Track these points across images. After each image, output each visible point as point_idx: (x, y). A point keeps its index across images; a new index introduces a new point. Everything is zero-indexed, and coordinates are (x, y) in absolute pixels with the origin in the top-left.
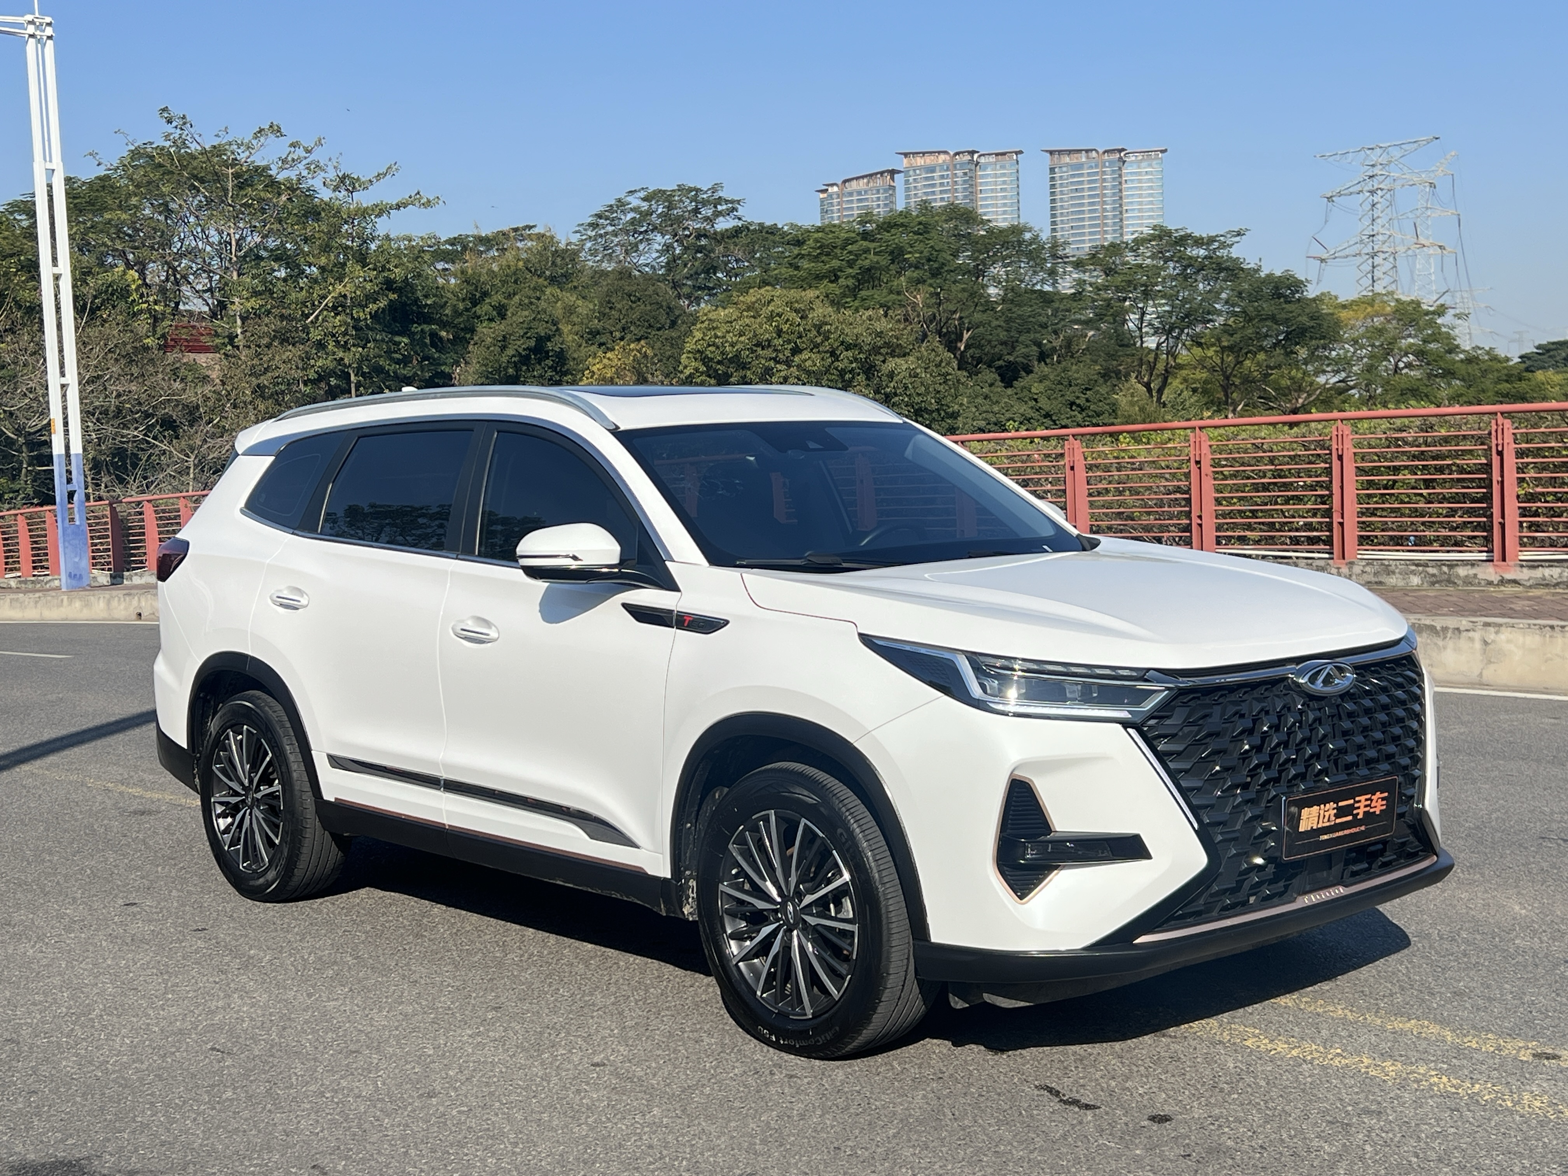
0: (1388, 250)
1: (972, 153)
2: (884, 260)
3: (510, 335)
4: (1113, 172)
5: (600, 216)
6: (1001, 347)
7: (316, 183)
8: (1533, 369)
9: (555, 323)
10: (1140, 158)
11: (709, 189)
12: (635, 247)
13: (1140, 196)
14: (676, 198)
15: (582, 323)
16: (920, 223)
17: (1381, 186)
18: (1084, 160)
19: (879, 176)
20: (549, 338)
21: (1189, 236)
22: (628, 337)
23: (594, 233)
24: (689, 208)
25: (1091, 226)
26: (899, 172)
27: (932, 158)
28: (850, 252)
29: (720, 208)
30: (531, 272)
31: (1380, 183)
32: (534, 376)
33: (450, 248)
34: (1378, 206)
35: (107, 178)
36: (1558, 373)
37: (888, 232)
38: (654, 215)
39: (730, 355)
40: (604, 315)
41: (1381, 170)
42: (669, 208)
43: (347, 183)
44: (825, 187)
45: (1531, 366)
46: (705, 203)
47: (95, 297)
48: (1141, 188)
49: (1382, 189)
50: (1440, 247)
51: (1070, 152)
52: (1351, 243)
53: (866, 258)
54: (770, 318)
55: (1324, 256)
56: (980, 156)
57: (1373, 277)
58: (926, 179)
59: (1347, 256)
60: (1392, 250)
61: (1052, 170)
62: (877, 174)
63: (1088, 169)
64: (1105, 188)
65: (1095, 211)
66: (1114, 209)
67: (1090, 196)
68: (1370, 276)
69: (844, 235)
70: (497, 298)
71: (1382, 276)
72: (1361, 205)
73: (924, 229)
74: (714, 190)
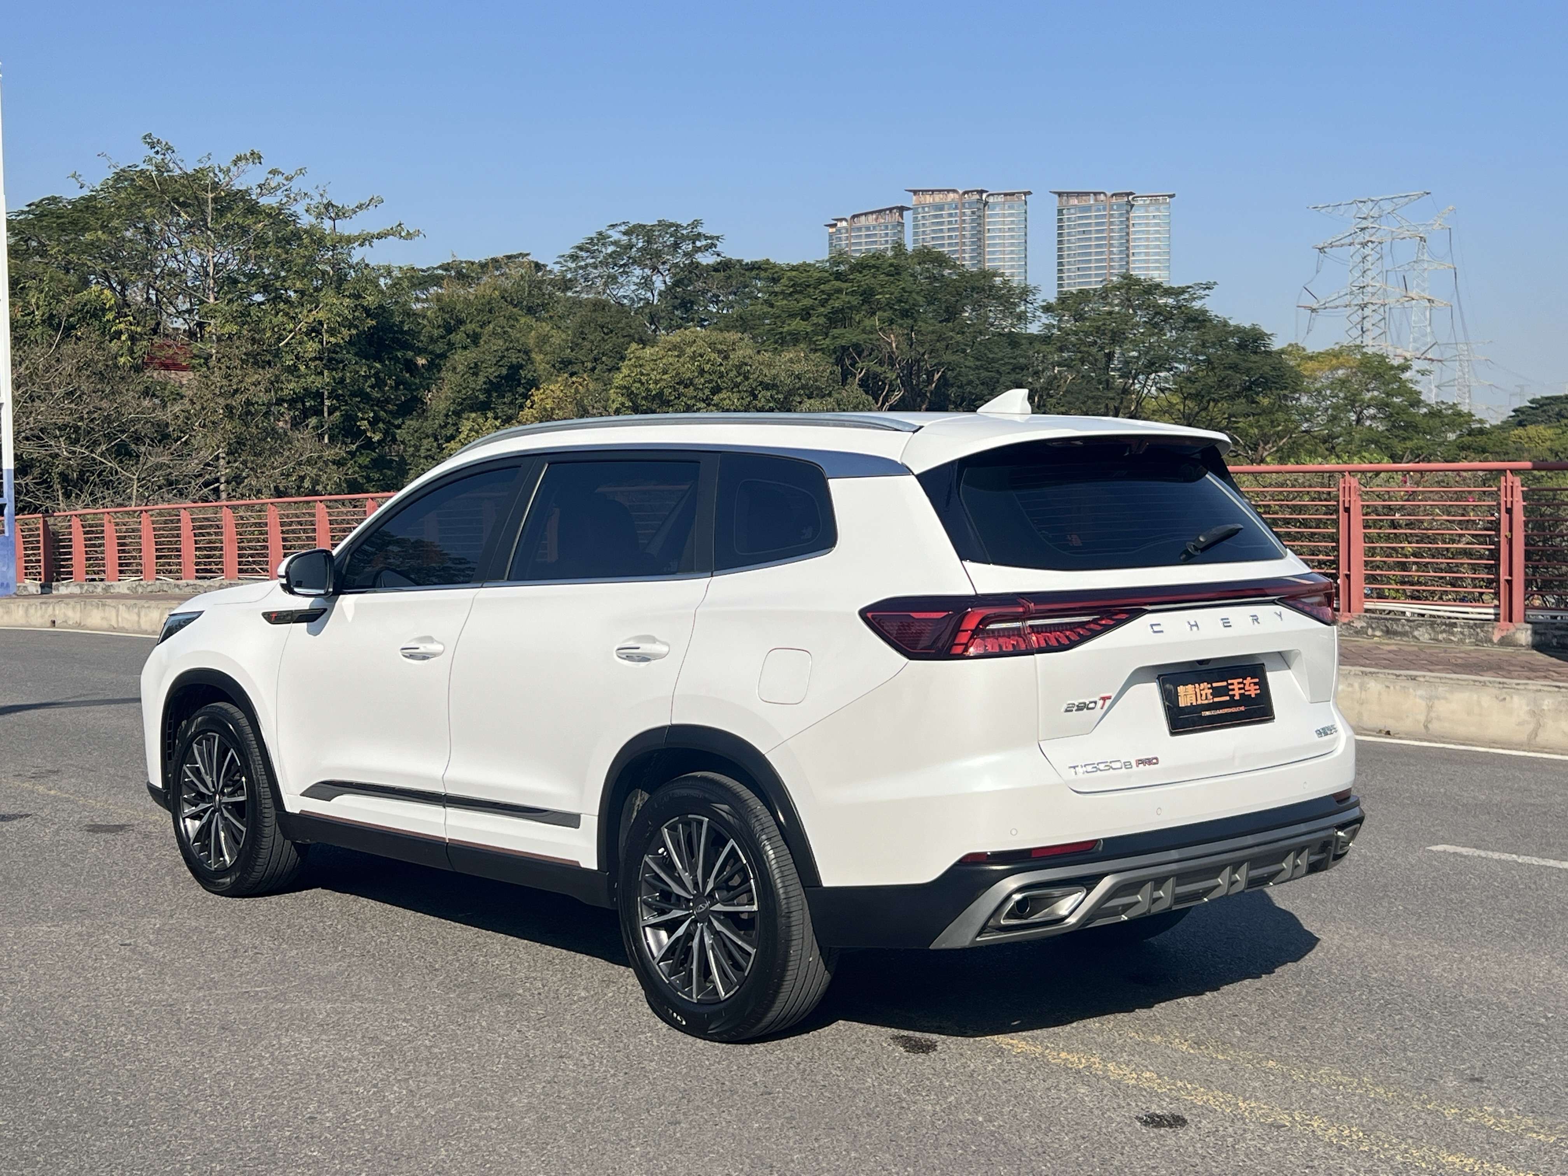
0: (1378, 301)
1: (981, 192)
2: (855, 301)
3: (482, 362)
4: (1121, 215)
5: (581, 248)
6: (982, 387)
7: (299, 208)
8: (1525, 423)
9: (527, 353)
10: (1148, 202)
11: (689, 225)
12: (613, 279)
13: (1147, 239)
14: (657, 233)
15: (554, 352)
16: (891, 265)
17: (1373, 239)
18: (1092, 202)
19: (888, 212)
20: (521, 366)
21: (1158, 286)
22: (599, 367)
23: (573, 265)
24: (668, 243)
25: (1097, 268)
26: (908, 209)
27: (941, 196)
28: (823, 291)
29: (698, 244)
30: (506, 301)
31: (1371, 236)
32: (504, 403)
33: (444, 273)
34: (1369, 258)
35: (92, 198)
36: (1549, 427)
37: (861, 272)
38: (634, 249)
39: (654, 392)
40: (577, 345)
41: (1372, 223)
42: (649, 242)
43: (330, 210)
44: (835, 222)
45: (1524, 420)
46: (684, 238)
47: (69, 316)
48: (1148, 232)
49: (1372, 242)
50: (1429, 300)
51: (1079, 194)
52: (1342, 293)
53: (838, 298)
54: (693, 358)
55: (1315, 306)
56: (988, 196)
57: (1362, 328)
58: (936, 216)
59: (1337, 307)
60: (1381, 302)
61: (1060, 212)
62: (885, 210)
63: (1096, 211)
64: (1112, 231)
65: (1102, 253)
66: (1121, 252)
67: (1097, 239)
68: (1359, 327)
69: (816, 275)
70: (470, 327)
71: (1371, 327)
72: (1351, 257)
73: (896, 271)
74: (696, 223)
